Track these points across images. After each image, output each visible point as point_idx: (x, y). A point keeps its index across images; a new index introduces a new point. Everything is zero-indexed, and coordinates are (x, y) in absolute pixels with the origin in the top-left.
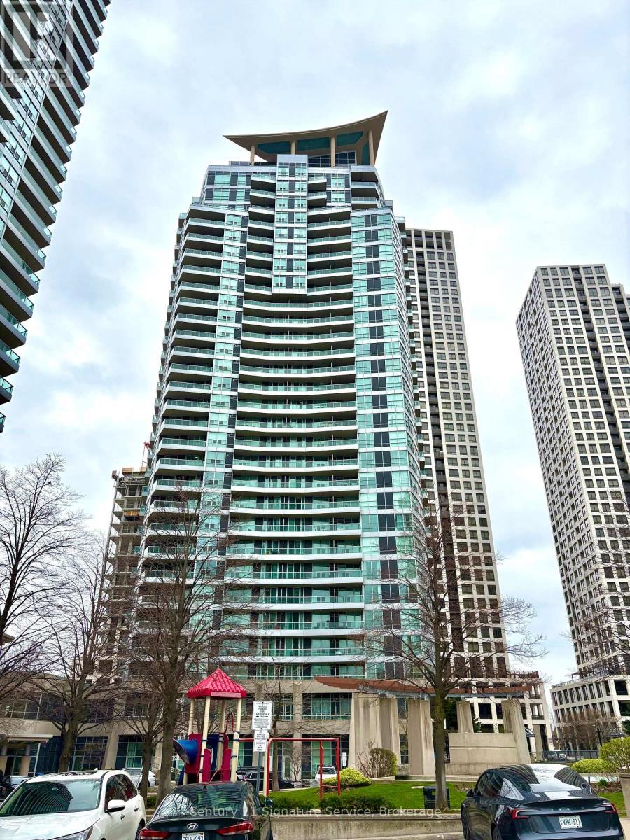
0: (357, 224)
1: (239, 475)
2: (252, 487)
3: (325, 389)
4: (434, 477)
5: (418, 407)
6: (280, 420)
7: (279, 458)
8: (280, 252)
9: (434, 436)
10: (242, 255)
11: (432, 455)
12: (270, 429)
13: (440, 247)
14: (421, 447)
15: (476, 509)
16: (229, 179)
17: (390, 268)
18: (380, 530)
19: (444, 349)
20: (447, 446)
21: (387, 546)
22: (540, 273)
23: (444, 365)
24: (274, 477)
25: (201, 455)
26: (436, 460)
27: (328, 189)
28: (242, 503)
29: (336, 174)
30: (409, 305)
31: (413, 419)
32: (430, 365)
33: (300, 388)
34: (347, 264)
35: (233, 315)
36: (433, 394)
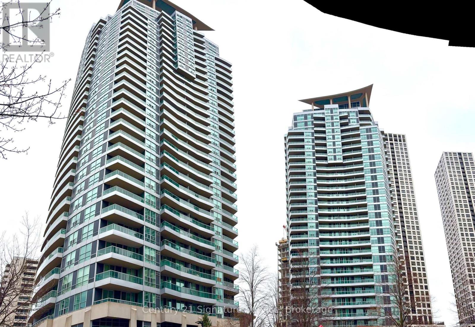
0: (363, 131)
1: (322, 240)
2: (327, 245)
3: (354, 202)
4: (402, 239)
5: (393, 210)
6: (336, 216)
7: (337, 232)
8: (329, 145)
9: (401, 221)
10: (313, 148)
11: (400, 229)
12: (332, 220)
13: (400, 141)
14: (395, 226)
15: (419, 253)
16: (303, 117)
17: (378, 150)
18: (380, 262)
19: (404, 184)
20: (407, 226)
21: (383, 268)
22: (444, 154)
23: (404, 191)
24: (336, 240)
25: (306, 233)
26: (402, 232)
27: (348, 118)
28: (324, 252)
29: (352, 112)
30: (388, 166)
31: (391, 214)
32: (398, 191)
33: (343, 202)
34: (360, 149)
35: (312, 174)
36: (400, 204)
